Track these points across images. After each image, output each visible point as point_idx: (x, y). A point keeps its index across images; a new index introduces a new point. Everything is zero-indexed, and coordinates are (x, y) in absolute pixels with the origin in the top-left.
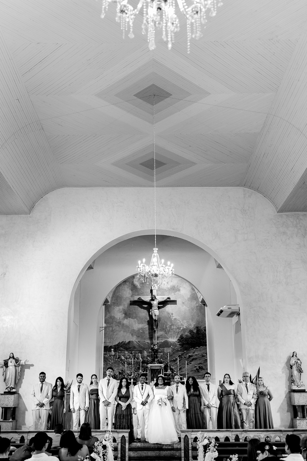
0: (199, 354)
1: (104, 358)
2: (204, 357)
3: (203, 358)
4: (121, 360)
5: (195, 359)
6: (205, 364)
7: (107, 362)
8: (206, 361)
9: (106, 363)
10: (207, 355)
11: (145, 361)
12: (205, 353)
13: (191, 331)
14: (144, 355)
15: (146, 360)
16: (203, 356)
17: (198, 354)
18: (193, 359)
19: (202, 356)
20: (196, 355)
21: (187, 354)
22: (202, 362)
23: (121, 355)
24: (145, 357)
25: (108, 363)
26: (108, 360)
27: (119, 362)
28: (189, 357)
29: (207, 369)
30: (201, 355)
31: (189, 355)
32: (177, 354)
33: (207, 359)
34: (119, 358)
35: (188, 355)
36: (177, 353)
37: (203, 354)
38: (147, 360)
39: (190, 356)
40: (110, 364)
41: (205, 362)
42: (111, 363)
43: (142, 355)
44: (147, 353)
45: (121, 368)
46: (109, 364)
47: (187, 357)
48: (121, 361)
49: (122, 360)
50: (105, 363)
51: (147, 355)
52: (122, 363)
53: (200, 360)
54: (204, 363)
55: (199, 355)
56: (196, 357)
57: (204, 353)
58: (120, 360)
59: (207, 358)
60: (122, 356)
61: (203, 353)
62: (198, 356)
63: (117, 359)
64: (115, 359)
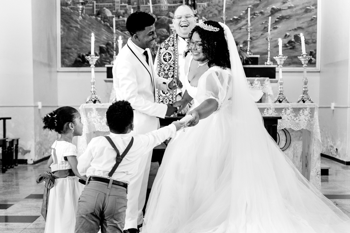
0: (298, 6)
1: (63, 13)
2: (309, 14)
3: (306, 15)
4: (105, 19)
5: (287, 19)
6: (310, 29)
7: (69, 23)
8: (313, 24)
9: (67, 25)
10: (316, 8)
11: (163, 21)
12: (313, 3)
14: (160, 7)
15: (166, 19)
16: (307, 11)
17: (295, 7)
18: (282, 18)
19: (303, 10)
20: (289, 8)
21: (266, 6)
22: (304, 25)
23: (104, 6)
24: (162, 11)
25: (71, 26)
26: (72, 18)
27: (100, 22)
28: (271, 11)
29: (315, 43)
30: (301, 7)
31: (273, 9)
32: (243, 5)
33: (316, 18)
34: (98, 14)
35: (269, 9)
36: (243, 3)
37: (306, 5)
38: (168, 18)
39: (274, 11)
40: (76, 28)
41: (310, 25)
42: (79, 26)
43: (156, 7)
44: (169, 2)
45: (104, 39)
46: (74, 29)
47: (266, 12)
48: (104, 22)
49: (106, 20)
50: (64, 25)
51: (169, 7)
52: (107, 26)
53: (298, 19)
54: (309, 27)
55: (297, 8)
56: (288, 12)
57: (310, 2)
58: (101, 19)
59: (316, 14)
60: (107, 8)
61: (307, 3)
62: (294, 9)
63: (93, 15)
64: (89, 15)
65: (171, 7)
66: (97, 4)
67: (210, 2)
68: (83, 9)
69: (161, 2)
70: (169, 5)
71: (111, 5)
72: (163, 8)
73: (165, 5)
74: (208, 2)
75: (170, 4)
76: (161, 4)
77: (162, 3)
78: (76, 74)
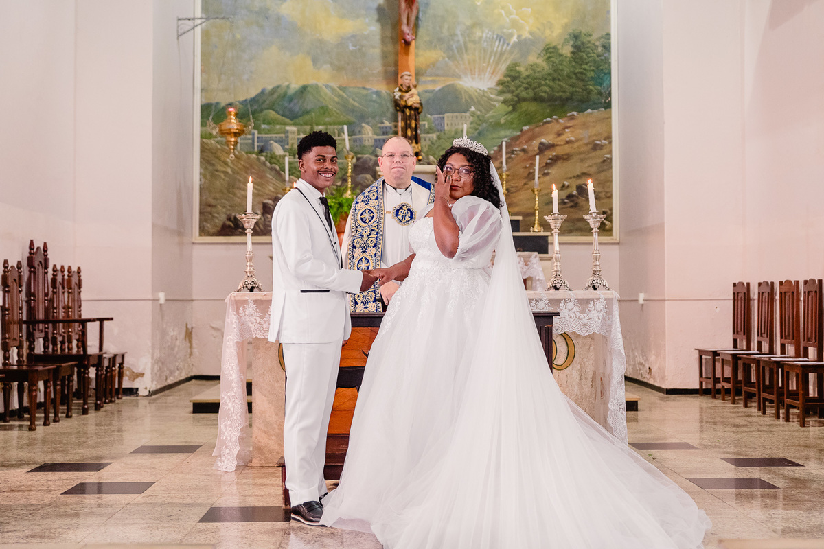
0: (581, 139)
1: (204, 149)
2: (599, 152)
3: (594, 154)
4: (273, 158)
5: (564, 159)
6: (602, 176)
7: (213, 165)
8: (605, 168)
9: (210, 168)
10: (610, 143)
11: (365, 162)
12: (605, 135)
13: (550, 52)
14: (361, 140)
15: (371, 160)
16: (596, 147)
17: (577, 140)
18: (556, 159)
19: (590, 146)
20: (568, 142)
21: (532, 138)
22: (593, 170)
23: (271, 139)
24: (364, 146)
25: (217, 170)
26: (218, 158)
27: (264, 164)
28: (539, 148)
29: (610, 197)
30: (586, 141)
31: (541, 143)
32: (493, 138)
33: (611, 159)
34: (261, 151)
35: (535, 143)
36: (494, 135)
37: (595, 138)
38: (374, 158)
39: (543, 148)
40: (225, 173)
41: (601, 169)
42: (229, 170)
43: (355, 141)
44: (375, 133)
45: (271, 191)
46: (222, 175)
47: (530, 148)
48: (271, 163)
49: (274, 160)
50: (206, 169)
51: (376, 140)
52: (275, 170)
53: (582, 160)
54: (600, 172)
55: (581, 143)
56: (567, 149)
57: (600, 134)
58: (266, 160)
59: (610, 152)
60: (275, 141)
61: (595, 135)
62: (576, 145)
63: (253, 153)
64: (247, 153)
65: (379, 140)
66: (260, 135)
67: (442, 134)
68: (236, 143)
69: (363, 132)
70: (376, 137)
71: (282, 137)
72: (367, 141)
73: (371, 138)
74: (438, 133)
75: (377, 135)
76: (364, 136)
77: (365, 134)
78: (224, 246)
